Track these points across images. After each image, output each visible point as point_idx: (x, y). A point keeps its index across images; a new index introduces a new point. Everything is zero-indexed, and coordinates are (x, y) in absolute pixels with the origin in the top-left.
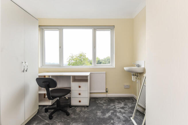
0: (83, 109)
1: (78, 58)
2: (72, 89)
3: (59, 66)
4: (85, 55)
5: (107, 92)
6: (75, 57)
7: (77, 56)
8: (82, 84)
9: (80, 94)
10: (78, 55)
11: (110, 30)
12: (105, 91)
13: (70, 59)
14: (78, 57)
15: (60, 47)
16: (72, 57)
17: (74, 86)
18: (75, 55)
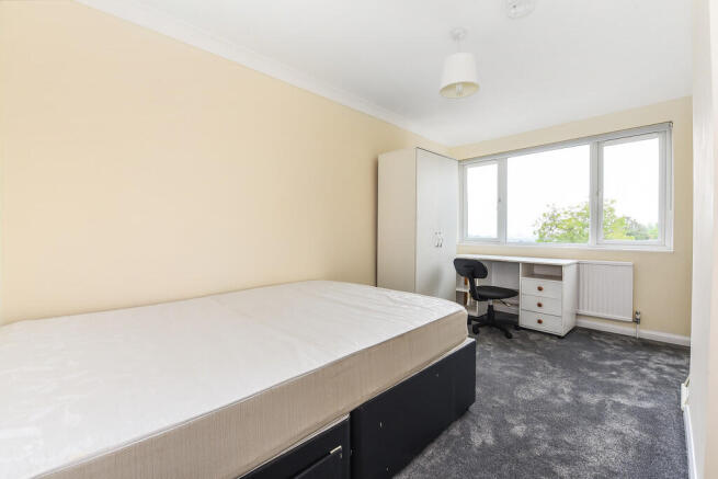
0: (547, 338)
1: (580, 220)
2: (522, 291)
3: (496, 241)
4: (612, 206)
5: (637, 321)
6: (563, 217)
7: (572, 214)
8: (547, 284)
9: (540, 305)
10: (578, 210)
11: (655, 135)
12: (630, 319)
13: (545, 224)
14: (579, 214)
15: (499, 200)
16: (553, 217)
17: (527, 286)
18: (567, 210)
